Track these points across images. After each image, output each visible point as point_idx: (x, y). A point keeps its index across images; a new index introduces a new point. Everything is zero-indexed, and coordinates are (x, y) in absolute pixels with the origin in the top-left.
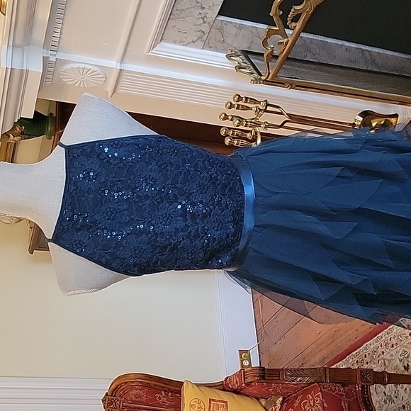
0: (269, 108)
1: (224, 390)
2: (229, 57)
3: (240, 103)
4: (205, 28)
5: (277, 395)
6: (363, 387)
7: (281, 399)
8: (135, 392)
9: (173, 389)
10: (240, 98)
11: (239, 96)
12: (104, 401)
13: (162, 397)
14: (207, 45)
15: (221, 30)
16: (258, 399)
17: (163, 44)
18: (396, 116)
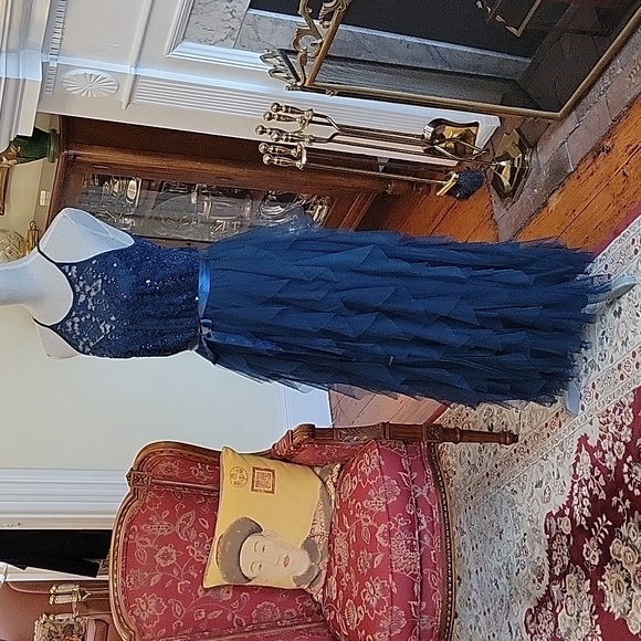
0: (315, 119)
1: (272, 458)
2: (263, 58)
3: (280, 113)
4: (235, 24)
5: (333, 462)
6: (429, 444)
7: (338, 466)
8: (165, 465)
9: (211, 459)
10: (279, 108)
11: (278, 105)
12: (128, 477)
13: (198, 471)
14: (239, 44)
15: (253, 25)
16: (312, 468)
17: (185, 43)
18: (476, 125)
